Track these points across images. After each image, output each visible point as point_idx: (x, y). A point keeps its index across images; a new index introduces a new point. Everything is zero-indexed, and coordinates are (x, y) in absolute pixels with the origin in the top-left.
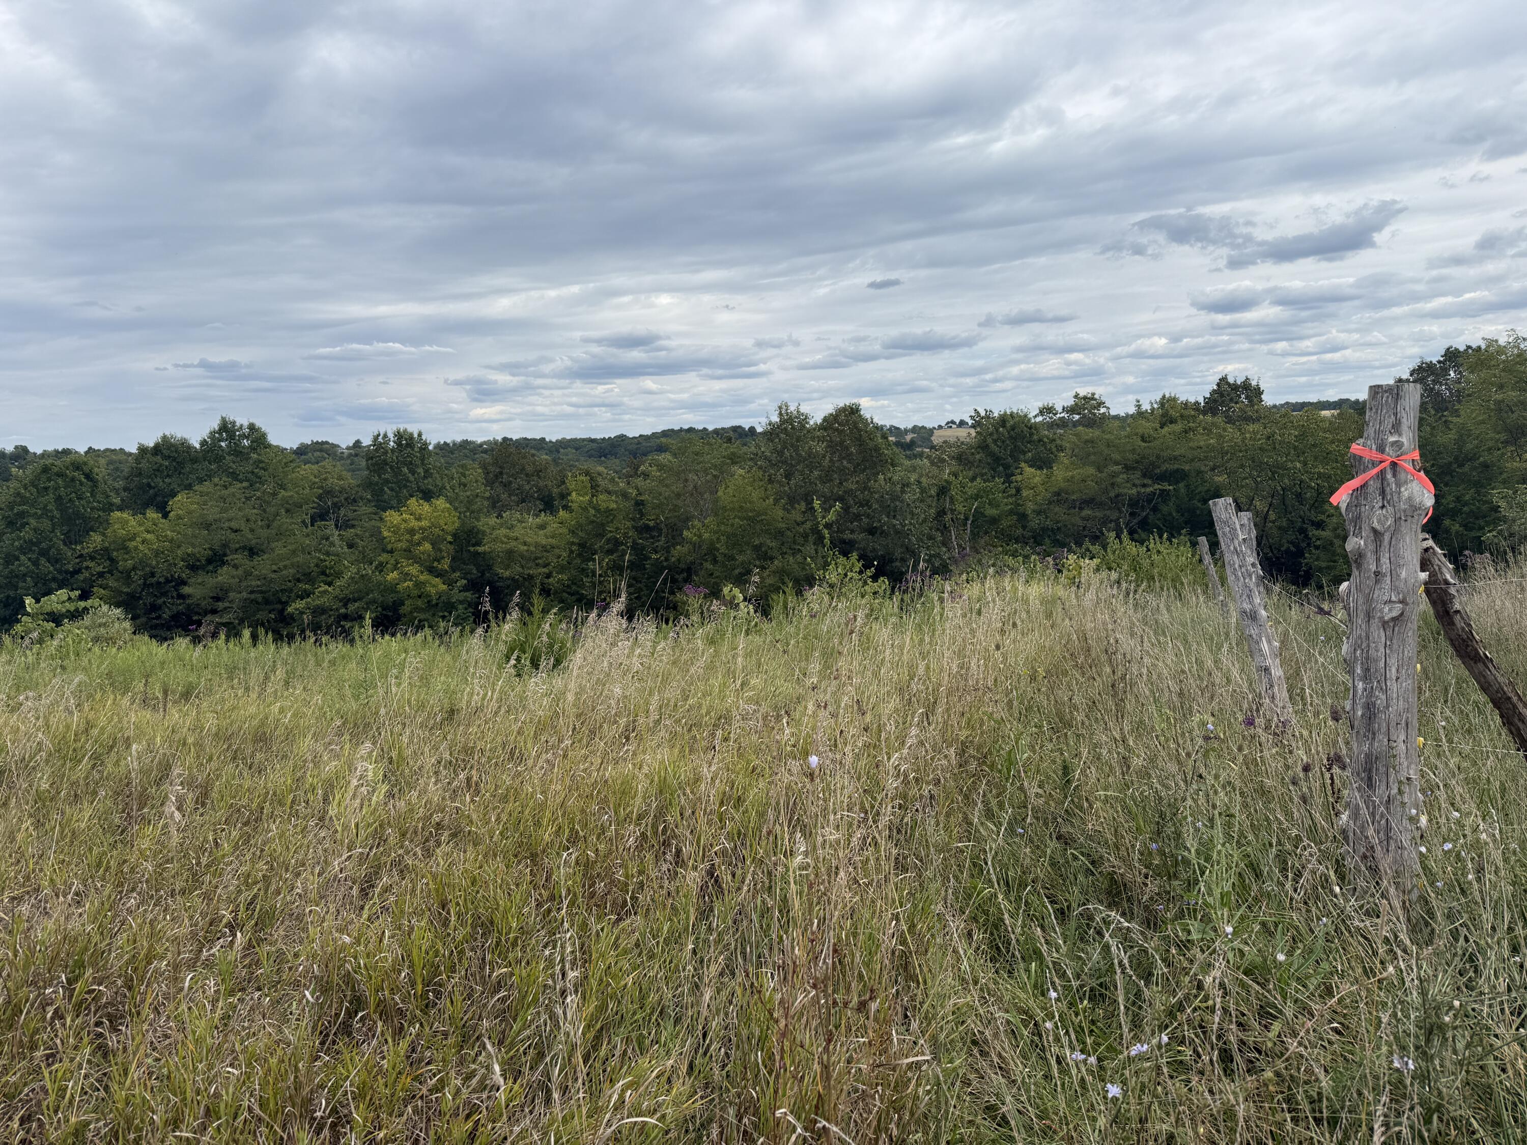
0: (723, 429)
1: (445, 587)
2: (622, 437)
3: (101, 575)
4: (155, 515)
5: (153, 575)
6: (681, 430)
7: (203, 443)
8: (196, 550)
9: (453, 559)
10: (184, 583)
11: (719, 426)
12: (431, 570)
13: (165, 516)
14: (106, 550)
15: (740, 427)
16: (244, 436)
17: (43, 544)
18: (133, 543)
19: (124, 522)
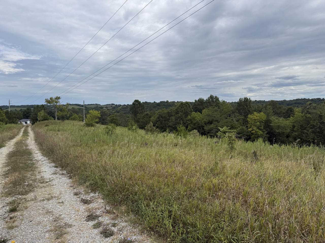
0: (314, 99)
1: (262, 133)
2: (285, 101)
4: (199, 113)
6: (302, 99)
7: (207, 100)
8: (206, 121)
9: (264, 126)
10: (204, 127)
11: (313, 98)
13: (201, 113)
15: (320, 98)
16: (214, 98)
17: (181, 117)
18: (196, 118)
19: (194, 114)
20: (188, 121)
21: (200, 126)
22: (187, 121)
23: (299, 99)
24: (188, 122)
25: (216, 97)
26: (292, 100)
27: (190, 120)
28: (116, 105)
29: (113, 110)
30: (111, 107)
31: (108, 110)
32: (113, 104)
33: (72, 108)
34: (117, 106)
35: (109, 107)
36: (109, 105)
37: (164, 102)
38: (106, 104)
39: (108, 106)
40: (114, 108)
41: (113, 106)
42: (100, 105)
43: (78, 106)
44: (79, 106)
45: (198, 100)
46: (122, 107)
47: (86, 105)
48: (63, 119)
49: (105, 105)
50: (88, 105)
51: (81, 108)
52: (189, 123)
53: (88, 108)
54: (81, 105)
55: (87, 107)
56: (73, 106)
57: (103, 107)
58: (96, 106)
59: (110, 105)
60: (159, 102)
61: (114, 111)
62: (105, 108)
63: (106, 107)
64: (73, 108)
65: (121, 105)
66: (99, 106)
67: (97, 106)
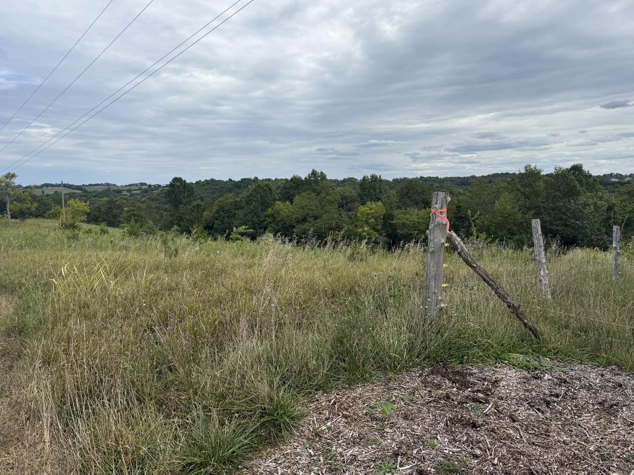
2: (473, 177)
3: (270, 222)
4: (288, 203)
5: (285, 224)
7: (306, 178)
8: (299, 216)
9: (383, 225)
10: (294, 227)
12: (374, 229)
13: (292, 203)
14: (272, 214)
16: (319, 176)
17: (255, 211)
18: (281, 212)
19: (279, 205)
20: (268, 217)
21: (287, 227)
22: (266, 218)
23: (498, 174)
24: (268, 219)
25: (322, 173)
26: (486, 175)
27: (272, 216)
28: (150, 186)
29: (142, 197)
30: (139, 189)
31: (132, 195)
32: (142, 184)
33: (54, 192)
34: (152, 187)
35: (135, 190)
36: (135, 187)
37: (249, 180)
38: (127, 184)
39: (132, 188)
40: (146, 191)
41: (144, 187)
42: (114, 185)
43: (68, 188)
44: (72, 188)
45: (291, 179)
46: (161, 190)
47: (86, 186)
48: (22, 217)
49: (126, 186)
50: (90, 185)
51: (74, 193)
52: (270, 220)
53: (90, 193)
54: (75, 186)
55: (87, 191)
56: (56, 189)
57: (122, 189)
58: (106, 187)
59: (136, 185)
60: (240, 180)
61: (144, 199)
62: (125, 193)
63: (128, 191)
64: (56, 192)
65: (159, 186)
66: (112, 188)
67: (109, 188)
